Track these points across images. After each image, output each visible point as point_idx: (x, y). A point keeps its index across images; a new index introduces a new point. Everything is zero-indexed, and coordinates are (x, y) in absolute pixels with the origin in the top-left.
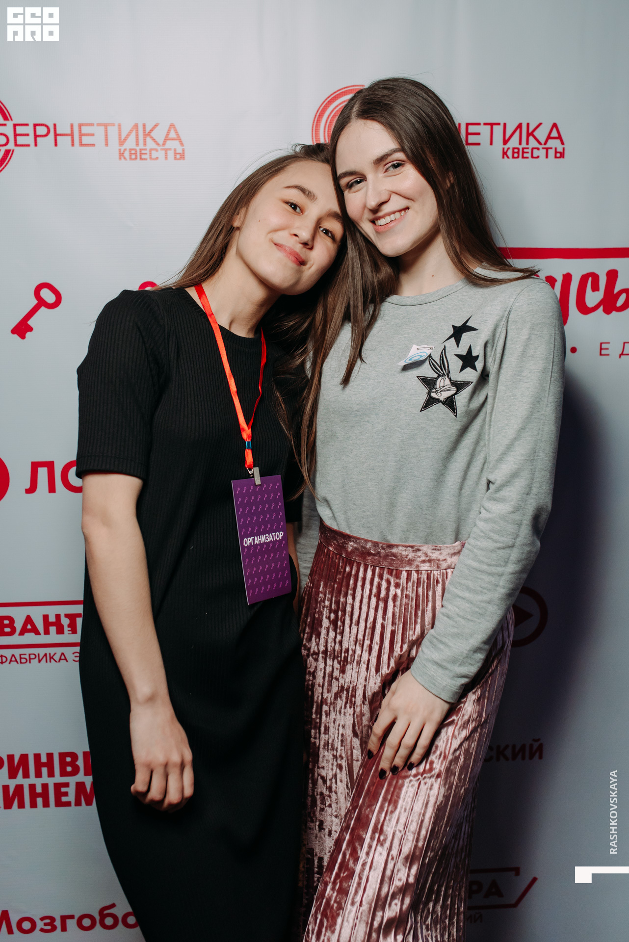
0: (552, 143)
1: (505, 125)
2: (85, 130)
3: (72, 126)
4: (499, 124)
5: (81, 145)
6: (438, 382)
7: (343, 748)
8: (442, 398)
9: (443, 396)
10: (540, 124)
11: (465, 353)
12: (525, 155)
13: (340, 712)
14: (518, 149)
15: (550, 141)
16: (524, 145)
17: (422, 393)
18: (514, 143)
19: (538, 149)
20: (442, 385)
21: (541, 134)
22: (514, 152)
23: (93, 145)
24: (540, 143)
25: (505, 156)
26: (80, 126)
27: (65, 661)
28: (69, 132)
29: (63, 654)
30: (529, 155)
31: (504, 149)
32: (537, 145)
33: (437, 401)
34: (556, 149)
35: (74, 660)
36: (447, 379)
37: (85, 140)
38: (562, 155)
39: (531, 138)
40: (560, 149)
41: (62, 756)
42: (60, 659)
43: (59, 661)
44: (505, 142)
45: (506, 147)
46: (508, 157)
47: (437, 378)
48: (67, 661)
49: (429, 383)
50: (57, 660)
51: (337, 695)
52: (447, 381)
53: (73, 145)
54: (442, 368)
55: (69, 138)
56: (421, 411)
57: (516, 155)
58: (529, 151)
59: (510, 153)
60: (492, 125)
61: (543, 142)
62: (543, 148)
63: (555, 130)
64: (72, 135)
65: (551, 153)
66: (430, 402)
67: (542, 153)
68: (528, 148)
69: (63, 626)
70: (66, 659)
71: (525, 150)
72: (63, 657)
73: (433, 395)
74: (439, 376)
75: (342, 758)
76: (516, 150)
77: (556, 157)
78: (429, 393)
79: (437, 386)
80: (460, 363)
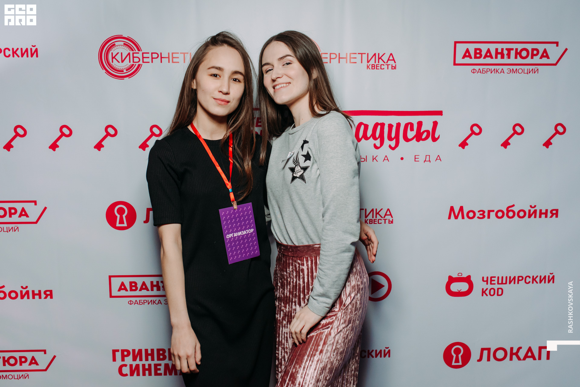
0: (390, 62)
1: (368, 54)
2: (175, 55)
3: (169, 53)
4: (365, 54)
5: (173, 62)
6: (296, 169)
7: (287, 344)
8: (298, 176)
9: (298, 175)
10: (384, 54)
11: (306, 154)
12: (378, 68)
13: (285, 327)
14: (374, 65)
15: (389, 61)
16: (377, 63)
17: (290, 175)
18: (372, 62)
19: (384, 65)
20: (297, 170)
21: (385, 58)
22: (372, 67)
23: (178, 62)
24: (385, 62)
25: (368, 68)
26: (173, 53)
27: (160, 304)
28: (167, 56)
29: (159, 300)
30: (379, 68)
31: (367, 65)
32: (383, 63)
33: (296, 177)
34: (392, 65)
35: (165, 304)
36: (299, 167)
37: (175, 60)
38: (395, 68)
39: (380, 60)
40: (394, 65)
41: (158, 350)
42: (158, 303)
43: (158, 304)
44: (368, 62)
45: (369, 64)
46: (370, 69)
47: (295, 167)
48: (161, 304)
49: (292, 170)
50: (157, 303)
51: (283, 319)
52: (299, 168)
53: (169, 62)
54: (296, 162)
55: (168, 59)
56: (291, 183)
57: (373, 68)
58: (380, 66)
59: (370, 67)
60: (362, 54)
61: (386, 62)
62: (386, 65)
63: (391, 56)
64: (169, 58)
65: (390, 67)
66: (294, 178)
67: (386, 67)
68: (379, 65)
69: (160, 287)
70: (161, 303)
71: (378, 66)
72: (159, 302)
73: (294, 175)
74: (296, 166)
75: (287, 348)
76: (373, 66)
77: (392, 69)
78: (293, 175)
79: (296, 171)
80: (304, 158)
